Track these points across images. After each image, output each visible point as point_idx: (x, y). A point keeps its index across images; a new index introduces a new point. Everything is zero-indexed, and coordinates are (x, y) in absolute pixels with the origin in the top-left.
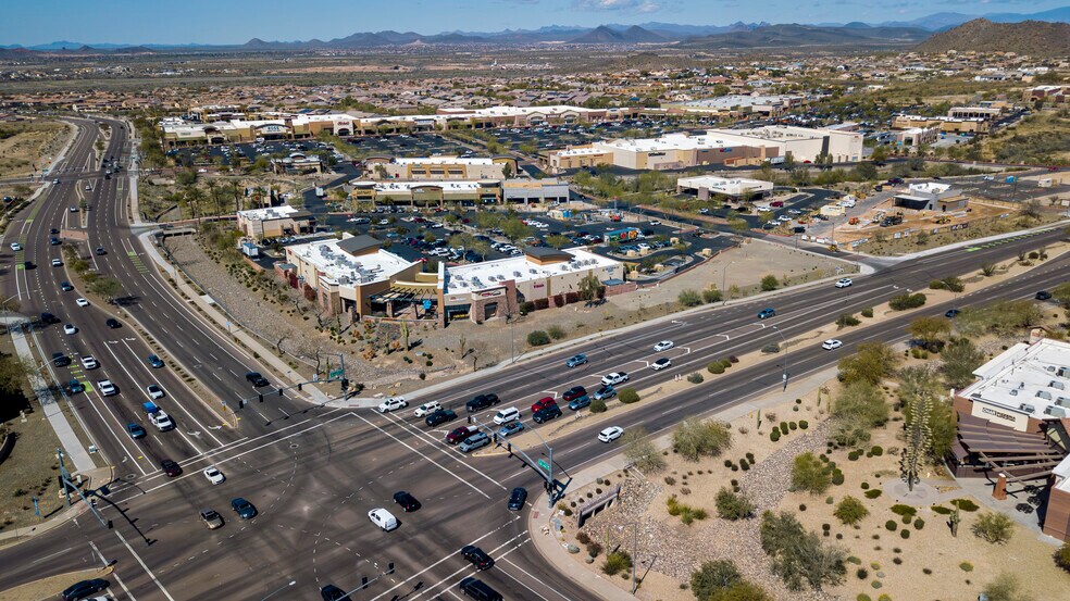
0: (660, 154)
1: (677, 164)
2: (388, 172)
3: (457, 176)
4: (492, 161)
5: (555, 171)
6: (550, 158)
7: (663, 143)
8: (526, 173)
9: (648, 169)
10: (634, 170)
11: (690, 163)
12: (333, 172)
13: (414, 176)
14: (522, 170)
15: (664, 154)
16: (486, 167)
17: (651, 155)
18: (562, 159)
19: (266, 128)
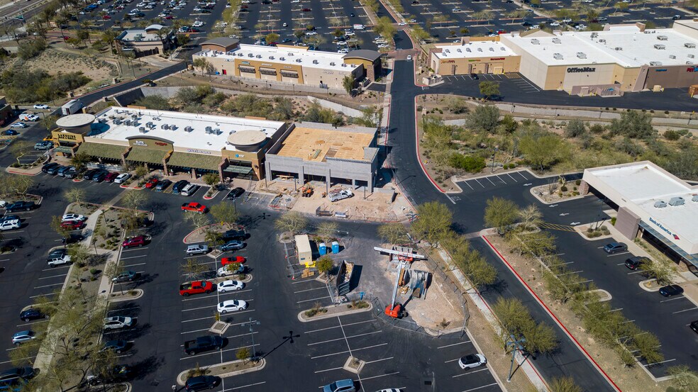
0: (587, 70)
1: (609, 89)
2: (215, 66)
3: (292, 81)
4: (342, 61)
5: (426, 81)
6: (430, 56)
7: (601, 41)
8: (389, 79)
9: (563, 92)
10: (542, 91)
11: (634, 86)
12: (174, 56)
13: (243, 74)
14: (391, 70)
15: (594, 70)
16: (326, 72)
17: (573, 70)
18: (443, 62)
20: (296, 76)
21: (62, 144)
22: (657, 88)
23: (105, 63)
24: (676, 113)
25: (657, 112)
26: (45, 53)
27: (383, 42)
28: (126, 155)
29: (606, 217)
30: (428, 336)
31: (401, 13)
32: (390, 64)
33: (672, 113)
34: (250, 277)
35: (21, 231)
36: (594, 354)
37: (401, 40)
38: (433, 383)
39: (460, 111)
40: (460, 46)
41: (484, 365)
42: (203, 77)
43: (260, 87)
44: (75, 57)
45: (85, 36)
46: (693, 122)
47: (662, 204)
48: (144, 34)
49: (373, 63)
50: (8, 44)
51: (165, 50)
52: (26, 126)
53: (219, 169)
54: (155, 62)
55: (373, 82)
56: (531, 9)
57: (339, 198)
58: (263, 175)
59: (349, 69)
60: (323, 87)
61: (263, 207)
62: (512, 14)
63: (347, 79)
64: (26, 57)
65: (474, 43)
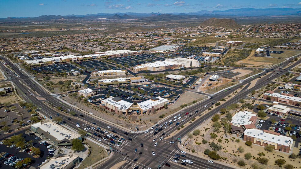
1: (162, 69)
2: (98, 75)
3: (114, 75)
4: (121, 71)
5: (136, 72)
6: (133, 69)
7: (157, 64)
9: (156, 71)
13: (104, 75)
15: (158, 67)
16: (121, 73)
17: (156, 68)
18: (137, 69)
19: (55, 61)
22: (167, 69)
24: (171, 71)
29: (170, 79)
43: (109, 77)
54: (82, 76)
58: (131, 83)
60: (120, 75)
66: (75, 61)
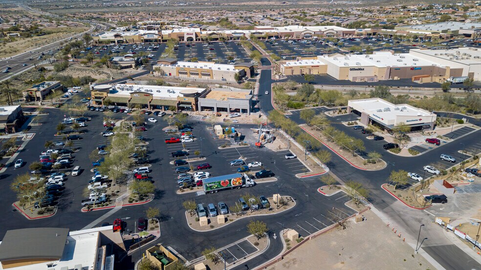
0: (360, 69)
1: (372, 78)
2: (165, 72)
3: (206, 78)
4: (234, 68)
5: (277, 77)
6: (280, 66)
7: (370, 58)
8: (258, 77)
9: (349, 80)
10: (337, 80)
11: (384, 77)
12: (141, 68)
13: (180, 75)
14: (259, 74)
15: (363, 69)
16: (225, 72)
17: (352, 69)
18: (286, 68)
19: (147, 36)
20: (209, 75)
21: (96, 98)
22: (396, 78)
23: (103, 73)
24: (403, 87)
25: (394, 87)
26: (69, 69)
27: (255, 62)
28: (129, 101)
29: (358, 119)
30: (273, 152)
31: (265, 50)
32: (259, 71)
33: (401, 88)
34: (195, 139)
35: (86, 127)
36: (342, 154)
37: (264, 61)
38: (275, 163)
39: (294, 89)
40: (296, 62)
41: (296, 157)
42: (159, 77)
43: (190, 81)
44: (86, 70)
45: (90, 60)
46: (411, 91)
47: (380, 111)
48: (124, 59)
49: (250, 68)
50: (46, 65)
51: (136, 66)
52: (72, 95)
53: (176, 105)
54: (132, 71)
55: (250, 78)
56: (339, 48)
57: (234, 116)
58: (197, 109)
59: (237, 71)
60: (223, 80)
61: (198, 120)
62: (326, 49)
63: (236, 74)
64: (58, 71)
65: (303, 60)
66: (190, 39)
